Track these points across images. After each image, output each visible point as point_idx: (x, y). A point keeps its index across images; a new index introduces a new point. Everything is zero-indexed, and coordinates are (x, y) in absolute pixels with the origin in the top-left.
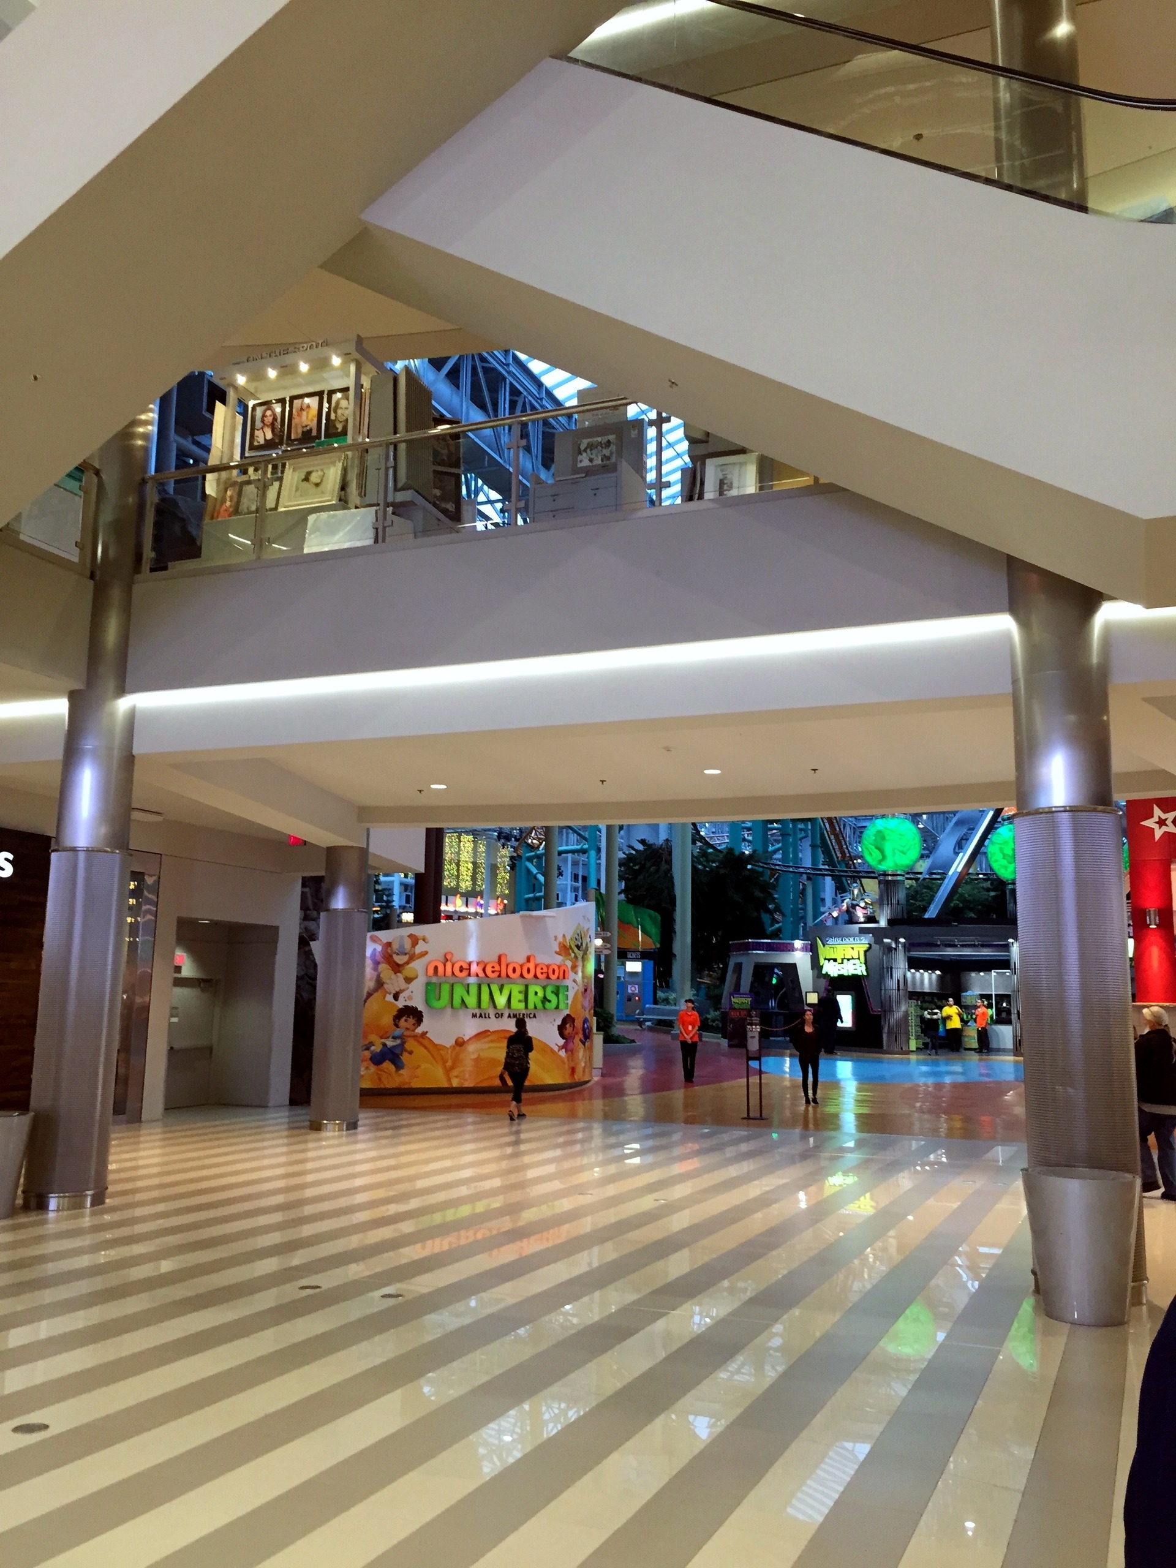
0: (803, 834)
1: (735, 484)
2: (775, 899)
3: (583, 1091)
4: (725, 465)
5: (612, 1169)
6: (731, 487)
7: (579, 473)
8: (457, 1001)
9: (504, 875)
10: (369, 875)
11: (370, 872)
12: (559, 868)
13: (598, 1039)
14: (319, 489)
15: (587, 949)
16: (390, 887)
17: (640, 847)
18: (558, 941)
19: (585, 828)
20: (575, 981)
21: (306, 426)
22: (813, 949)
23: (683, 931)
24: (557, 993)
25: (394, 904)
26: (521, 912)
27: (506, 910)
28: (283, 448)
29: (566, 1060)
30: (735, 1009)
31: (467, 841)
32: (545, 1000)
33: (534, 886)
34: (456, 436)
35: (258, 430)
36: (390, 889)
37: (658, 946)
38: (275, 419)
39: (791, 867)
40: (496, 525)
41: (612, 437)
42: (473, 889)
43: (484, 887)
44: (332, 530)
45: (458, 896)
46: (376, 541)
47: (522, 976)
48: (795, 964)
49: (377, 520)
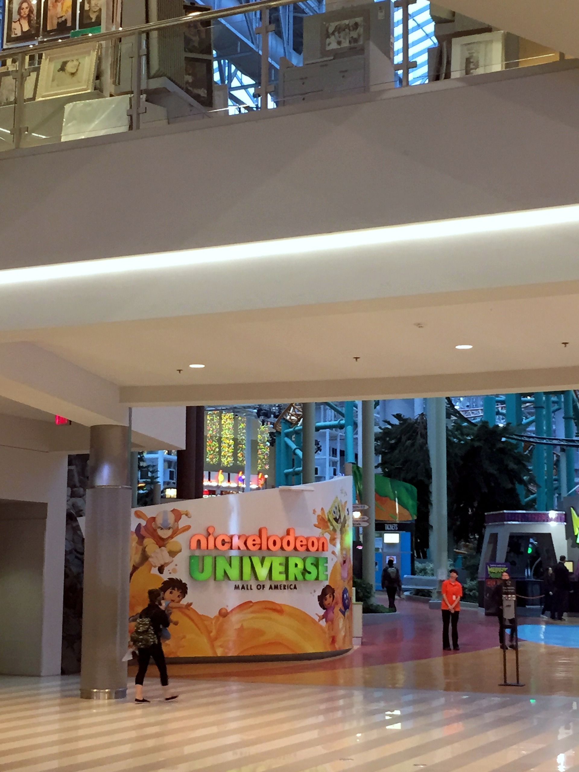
0: (556, 407)
1: (481, 63)
2: (529, 470)
3: (344, 659)
4: (471, 43)
5: (374, 734)
6: (477, 67)
7: (328, 56)
8: (220, 574)
9: (264, 450)
10: (132, 454)
11: (133, 450)
12: (317, 443)
13: (357, 608)
14: (75, 78)
15: (345, 521)
16: (154, 464)
17: (396, 422)
18: (317, 514)
19: (342, 404)
20: (333, 553)
21: (62, 17)
22: (567, 519)
23: (439, 501)
24: (316, 565)
25: (158, 480)
26: (280, 487)
27: (267, 485)
28: (40, 39)
29: (326, 630)
30: (491, 578)
31: (228, 419)
32: (305, 571)
33: (293, 461)
34: (206, 23)
35: (15, 22)
36: (154, 466)
37: (415, 518)
38: (31, 11)
39: (545, 439)
40: (247, 108)
41: (359, 20)
42: (235, 465)
43: (245, 462)
44: (87, 118)
45: (221, 471)
46: (131, 128)
47: (282, 548)
48: (550, 534)
49: (131, 107)
